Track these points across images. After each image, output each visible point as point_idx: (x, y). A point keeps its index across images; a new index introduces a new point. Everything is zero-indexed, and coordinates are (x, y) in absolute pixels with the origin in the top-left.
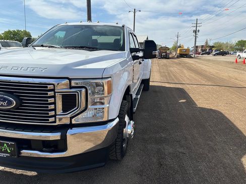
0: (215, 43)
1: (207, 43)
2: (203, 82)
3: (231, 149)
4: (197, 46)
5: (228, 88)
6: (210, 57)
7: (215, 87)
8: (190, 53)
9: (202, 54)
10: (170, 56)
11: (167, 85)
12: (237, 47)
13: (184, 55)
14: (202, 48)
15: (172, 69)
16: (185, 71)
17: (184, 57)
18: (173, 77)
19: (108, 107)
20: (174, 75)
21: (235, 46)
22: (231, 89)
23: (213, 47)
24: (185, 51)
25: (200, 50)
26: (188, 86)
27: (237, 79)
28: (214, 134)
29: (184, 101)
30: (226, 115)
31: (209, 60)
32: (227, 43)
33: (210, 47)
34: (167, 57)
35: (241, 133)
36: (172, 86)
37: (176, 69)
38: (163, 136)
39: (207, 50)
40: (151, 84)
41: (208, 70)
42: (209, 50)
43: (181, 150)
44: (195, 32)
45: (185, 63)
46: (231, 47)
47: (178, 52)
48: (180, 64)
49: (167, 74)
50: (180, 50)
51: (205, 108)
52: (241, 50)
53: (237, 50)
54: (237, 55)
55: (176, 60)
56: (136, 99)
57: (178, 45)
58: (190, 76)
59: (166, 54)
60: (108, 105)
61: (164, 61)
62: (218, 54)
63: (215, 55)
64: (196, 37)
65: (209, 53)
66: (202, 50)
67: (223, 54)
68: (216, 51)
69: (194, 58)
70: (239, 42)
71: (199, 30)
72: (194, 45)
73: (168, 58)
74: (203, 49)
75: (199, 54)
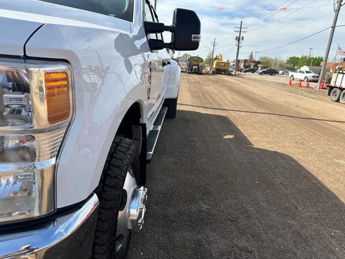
0: (262, 58)
1: (251, 56)
2: (254, 109)
3: (332, 237)
4: (239, 60)
5: (290, 118)
6: (256, 76)
7: (272, 117)
8: (230, 69)
9: (245, 72)
10: (204, 71)
11: (203, 111)
12: (288, 65)
13: (222, 70)
14: (245, 63)
15: (206, 87)
16: (226, 92)
17: (222, 74)
18: (210, 99)
19: (55, 167)
20: (211, 97)
21: (287, 63)
22: (296, 121)
23: (259, 63)
24: (223, 65)
25: (242, 66)
26: (233, 113)
27: (298, 107)
28: (293, 201)
29: (231, 137)
30: (302, 164)
31: (255, 80)
32: (276, 60)
33: (256, 62)
34: (200, 72)
35: (336, 198)
36: (209, 113)
37: (212, 88)
38: (204, 207)
39: (251, 66)
40: (179, 108)
41: (256, 92)
42: (254, 66)
43: (242, 243)
44: (238, 39)
45: (224, 82)
46: (281, 65)
47: (214, 66)
48: (217, 82)
49: (200, 95)
50: (218, 64)
51: (266, 150)
52: (294, 70)
53: (289, 69)
54: (290, 76)
55: (212, 77)
56: (153, 132)
57: (215, 56)
58: (233, 99)
59: (198, 68)
60: (53, 161)
61: (196, 77)
62: (265, 73)
63: (261, 74)
64: (239, 46)
65: (253, 71)
66: (244, 65)
67: (272, 72)
68: (262, 68)
69: (235, 75)
70: (291, 58)
71: (243, 38)
72: (235, 59)
73: (201, 74)
74: (247, 64)
75: (241, 71)
